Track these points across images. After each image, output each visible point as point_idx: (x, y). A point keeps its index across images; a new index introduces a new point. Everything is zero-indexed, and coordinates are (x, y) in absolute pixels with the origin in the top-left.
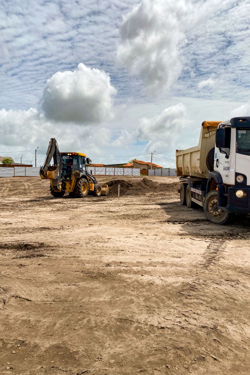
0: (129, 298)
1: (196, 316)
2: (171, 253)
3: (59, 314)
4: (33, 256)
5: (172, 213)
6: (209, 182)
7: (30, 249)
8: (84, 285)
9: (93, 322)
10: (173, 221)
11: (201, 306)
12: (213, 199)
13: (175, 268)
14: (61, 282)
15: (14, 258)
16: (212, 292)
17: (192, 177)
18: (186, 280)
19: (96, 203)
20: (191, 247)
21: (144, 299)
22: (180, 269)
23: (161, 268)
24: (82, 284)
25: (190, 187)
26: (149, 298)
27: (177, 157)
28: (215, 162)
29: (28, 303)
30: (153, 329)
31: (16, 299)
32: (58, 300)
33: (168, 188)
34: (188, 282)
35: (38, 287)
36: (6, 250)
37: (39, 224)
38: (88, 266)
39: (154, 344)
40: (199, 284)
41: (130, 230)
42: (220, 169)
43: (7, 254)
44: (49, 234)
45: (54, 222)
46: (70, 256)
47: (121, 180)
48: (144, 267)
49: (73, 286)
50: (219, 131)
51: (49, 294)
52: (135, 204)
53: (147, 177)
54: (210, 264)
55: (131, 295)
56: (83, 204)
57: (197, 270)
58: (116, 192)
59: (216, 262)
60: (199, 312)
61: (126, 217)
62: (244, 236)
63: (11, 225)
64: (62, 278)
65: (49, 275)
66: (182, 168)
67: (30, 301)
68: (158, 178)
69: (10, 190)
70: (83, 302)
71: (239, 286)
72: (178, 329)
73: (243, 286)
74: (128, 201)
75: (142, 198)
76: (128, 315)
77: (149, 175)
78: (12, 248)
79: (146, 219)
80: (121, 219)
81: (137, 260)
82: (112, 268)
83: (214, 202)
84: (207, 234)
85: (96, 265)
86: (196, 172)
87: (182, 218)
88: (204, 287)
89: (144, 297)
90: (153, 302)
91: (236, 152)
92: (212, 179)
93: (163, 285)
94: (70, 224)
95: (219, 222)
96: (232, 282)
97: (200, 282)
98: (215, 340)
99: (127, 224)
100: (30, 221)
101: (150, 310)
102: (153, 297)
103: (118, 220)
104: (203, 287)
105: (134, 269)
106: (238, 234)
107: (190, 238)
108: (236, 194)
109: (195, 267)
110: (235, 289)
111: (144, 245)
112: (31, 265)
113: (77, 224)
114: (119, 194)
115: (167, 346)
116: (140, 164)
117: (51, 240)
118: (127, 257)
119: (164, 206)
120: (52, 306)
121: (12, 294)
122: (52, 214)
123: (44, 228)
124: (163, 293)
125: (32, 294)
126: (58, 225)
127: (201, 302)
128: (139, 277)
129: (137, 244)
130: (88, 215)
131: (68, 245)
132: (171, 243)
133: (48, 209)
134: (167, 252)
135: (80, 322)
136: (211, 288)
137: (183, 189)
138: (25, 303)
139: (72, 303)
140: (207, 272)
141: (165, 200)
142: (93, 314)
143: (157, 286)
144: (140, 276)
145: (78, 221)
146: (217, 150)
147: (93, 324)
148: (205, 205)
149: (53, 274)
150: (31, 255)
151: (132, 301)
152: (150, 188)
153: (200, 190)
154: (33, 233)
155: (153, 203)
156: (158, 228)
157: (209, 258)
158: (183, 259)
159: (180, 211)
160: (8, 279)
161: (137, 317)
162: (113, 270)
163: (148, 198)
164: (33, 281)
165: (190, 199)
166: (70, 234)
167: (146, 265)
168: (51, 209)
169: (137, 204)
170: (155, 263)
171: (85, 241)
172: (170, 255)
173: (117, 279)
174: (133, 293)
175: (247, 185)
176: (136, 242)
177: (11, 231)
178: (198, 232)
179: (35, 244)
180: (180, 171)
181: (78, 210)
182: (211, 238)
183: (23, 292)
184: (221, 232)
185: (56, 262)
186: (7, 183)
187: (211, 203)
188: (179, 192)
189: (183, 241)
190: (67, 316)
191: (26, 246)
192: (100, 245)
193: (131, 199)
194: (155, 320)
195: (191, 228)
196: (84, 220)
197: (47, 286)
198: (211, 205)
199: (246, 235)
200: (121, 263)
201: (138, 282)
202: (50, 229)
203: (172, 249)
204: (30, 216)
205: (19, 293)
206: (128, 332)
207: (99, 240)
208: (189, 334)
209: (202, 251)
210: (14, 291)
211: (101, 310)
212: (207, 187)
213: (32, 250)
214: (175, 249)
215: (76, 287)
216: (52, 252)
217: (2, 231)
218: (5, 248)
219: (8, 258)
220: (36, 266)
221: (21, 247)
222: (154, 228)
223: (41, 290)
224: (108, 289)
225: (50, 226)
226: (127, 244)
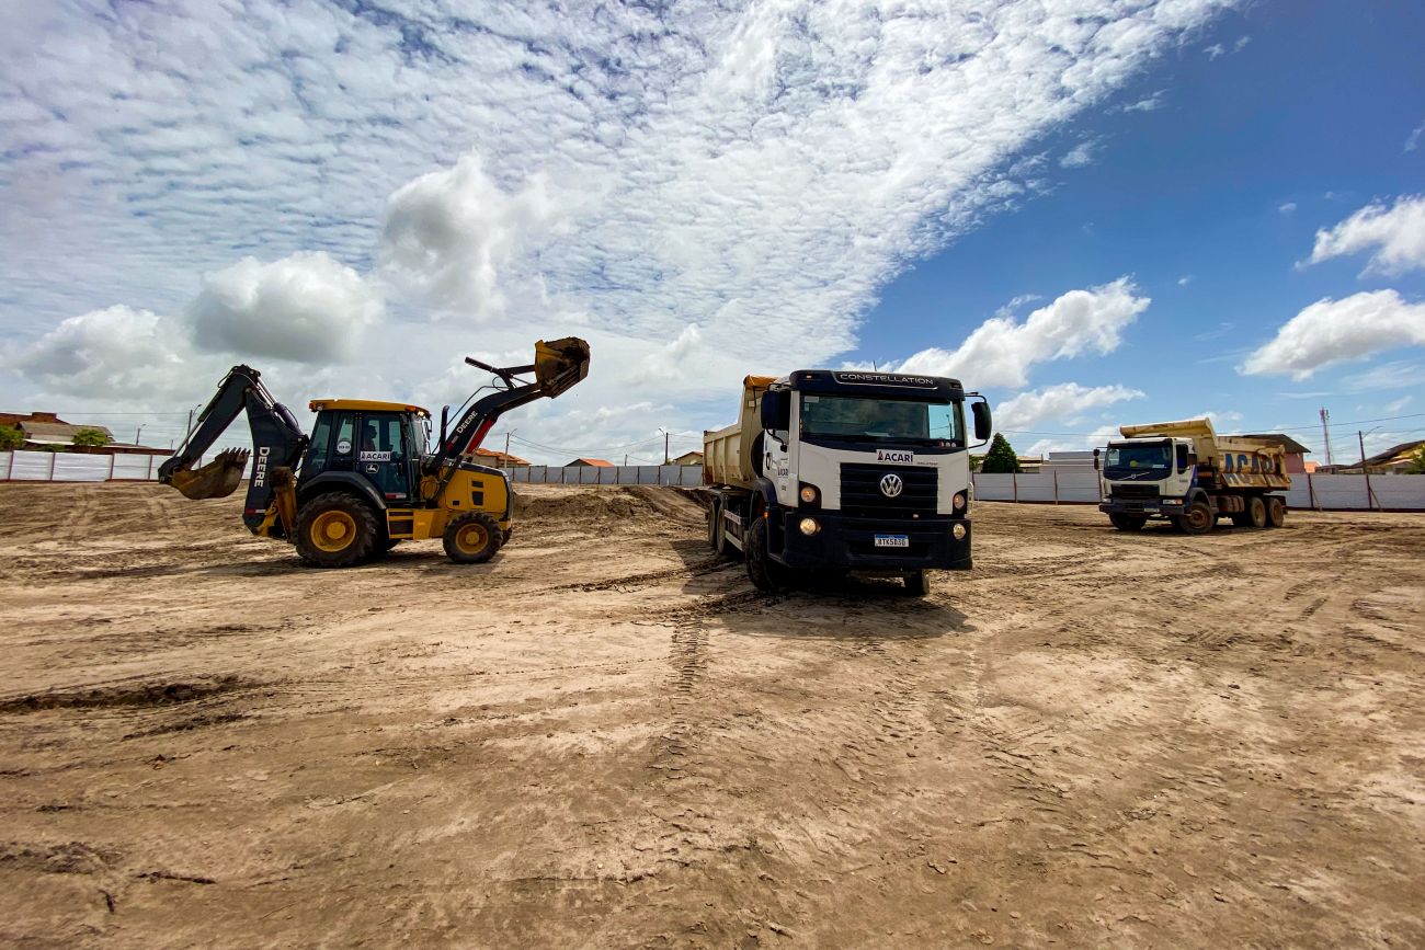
0: (531, 808)
1: (705, 824)
2: (600, 663)
3: (323, 910)
4: (203, 722)
7: (187, 699)
9: (440, 914)
10: (584, 583)
11: (706, 794)
13: (622, 701)
15: (131, 737)
18: (655, 729)
20: (639, 644)
21: (570, 802)
22: (633, 702)
23: (588, 706)
24: (381, 791)
26: (582, 797)
29: (200, 892)
30: (615, 889)
32: (311, 860)
34: (658, 735)
35: (230, 826)
36: (95, 711)
37: (210, 618)
38: (392, 731)
39: (629, 937)
40: (687, 736)
41: (487, 615)
43: (101, 723)
44: (247, 645)
45: (258, 610)
46: (332, 706)
48: (548, 711)
49: (354, 803)
54: (690, 679)
55: (534, 799)
57: (670, 700)
59: (701, 674)
60: (708, 811)
63: (108, 625)
65: (265, 778)
67: (210, 882)
69: (97, 520)
70: (397, 852)
72: (673, 870)
76: (539, 865)
78: (120, 702)
79: (517, 583)
81: (522, 696)
82: (465, 727)
85: (416, 726)
88: (699, 740)
89: (569, 796)
90: (597, 807)
93: (607, 753)
94: (309, 610)
97: (687, 729)
98: (762, 878)
101: (594, 834)
102: (593, 791)
104: (697, 742)
105: (523, 722)
107: (632, 622)
109: (664, 692)
111: (533, 652)
113: (332, 609)
115: (664, 931)
117: (258, 664)
118: (498, 690)
120: (291, 885)
121: (138, 866)
123: (229, 628)
124: (613, 774)
126: (272, 616)
127: (704, 781)
128: (544, 742)
131: (318, 674)
132: (595, 639)
134: (592, 663)
135: (397, 925)
136: (713, 740)
138: (191, 894)
139: (359, 860)
140: (691, 700)
142: (435, 883)
143: (594, 758)
144: (544, 737)
145: (333, 600)
147: (441, 919)
150: (194, 720)
151: (540, 818)
154: (190, 646)
156: (553, 604)
157: (684, 665)
158: (631, 675)
161: (567, 863)
162: (468, 733)
164: (213, 809)
166: (316, 642)
167: (550, 705)
170: (571, 695)
171: (367, 657)
172: (598, 669)
173: (485, 758)
174: (537, 791)
176: (510, 646)
177: (110, 646)
179: (204, 682)
182: (673, 616)
183: (178, 855)
185: (285, 734)
186: (87, 497)
189: (618, 631)
190: (351, 911)
191: (171, 690)
192: (415, 664)
194: (612, 862)
197: (264, 819)
200: (485, 708)
201: (544, 756)
202: (250, 630)
203: (599, 652)
204: (173, 594)
205: (163, 861)
206: (551, 917)
207: (408, 649)
208: (703, 878)
209: (665, 650)
210: (145, 856)
211: (457, 864)
214: (605, 653)
215: (365, 806)
216: (269, 701)
217: (76, 646)
218: (93, 704)
219: (105, 738)
220: (216, 754)
221: (151, 695)
222: (544, 606)
223: (244, 837)
224: (466, 793)
225: (247, 620)
226: (486, 655)
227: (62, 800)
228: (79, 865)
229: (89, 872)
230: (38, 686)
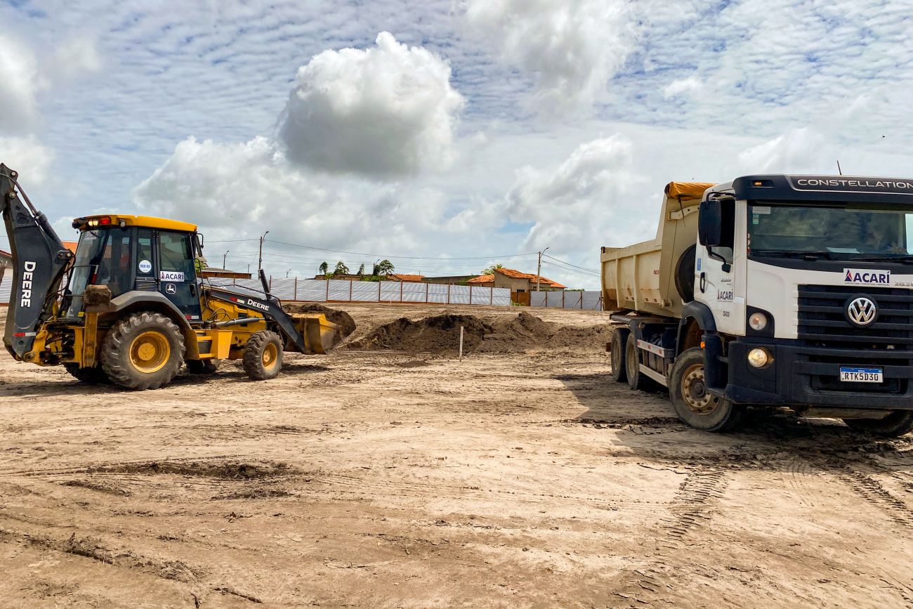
0: (496, 602)
2: (593, 497)
4: (261, 494)
5: (591, 400)
6: (683, 326)
7: (253, 477)
8: (386, 568)
10: (596, 419)
12: (693, 369)
13: (604, 534)
14: (330, 558)
15: (216, 498)
16: (695, 596)
17: (640, 313)
18: (631, 564)
19: (406, 369)
20: (641, 485)
21: (530, 605)
22: (615, 536)
23: (569, 532)
24: (380, 565)
25: (637, 338)
26: (542, 603)
27: (604, 264)
28: (697, 280)
29: (252, 607)
31: (224, 597)
32: (324, 601)
33: (580, 338)
34: (636, 569)
35: (275, 568)
36: (194, 478)
37: (271, 419)
38: (393, 523)
40: (664, 576)
41: (491, 439)
42: (708, 295)
43: (197, 487)
44: (296, 442)
45: (306, 415)
46: (350, 496)
47: (467, 316)
48: (529, 529)
49: (360, 569)
50: (706, 207)
51: (301, 587)
52: (500, 376)
53: (527, 309)
54: (687, 527)
55: (500, 596)
56: (373, 371)
57: (657, 541)
58: (455, 346)
59: (702, 524)
61: (480, 406)
62: (770, 462)
63: (203, 418)
64: (332, 550)
65: (300, 540)
66: (615, 290)
67: (258, 601)
68: (555, 312)
71: (762, 583)
73: (771, 583)
74: (482, 367)
75: (517, 360)
77: (531, 304)
78: (209, 474)
79: (528, 413)
80: (467, 412)
81: (511, 512)
82: (452, 530)
83: (695, 375)
84: (680, 454)
85: (413, 522)
86: (651, 301)
87: (617, 413)
88: (676, 582)
89: (531, 600)
91: (748, 258)
92: (691, 319)
93: (576, 574)
94: (344, 420)
95: (707, 425)
96: (744, 574)
97: (666, 570)
99: (483, 425)
100: (248, 409)
102: (554, 602)
103: (462, 413)
104: (673, 583)
105: (504, 534)
106: (755, 458)
107: (638, 464)
108: (750, 358)
109: (651, 533)
110: (752, 590)
111: (528, 477)
112: (257, 516)
113: (362, 419)
114: (461, 350)
116: (511, 277)
117: (301, 457)
118: (487, 504)
119: (571, 383)
121: (215, 583)
122: (301, 395)
123: (283, 427)
124: (577, 592)
125: (263, 586)
126: (316, 421)
128: (518, 554)
129: (510, 474)
130: (388, 399)
131: (344, 470)
132: (593, 475)
133: (290, 382)
134: (583, 496)
136: (693, 586)
137: (619, 341)
138: (246, 607)
140: (681, 546)
141: (575, 369)
143: (562, 575)
144: (520, 550)
145: (363, 413)
146: (701, 251)
148: (674, 382)
149: (311, 540)
150: (256, 491)
152: (538, 336)
153: (660, 346)
154: (257, 438)
155: (545, 373)
156: (558, 437)
157: (685, 512)
158: (622, 512)
159: (611, 396)
160: (204, 548)
162: (454, 535)
163: (531, 362)
164: (264, 555)
165: (635, 368)
166: (345, 445)
167: (533, 525)
168: (298, 382)
169: (506, 376)
170: (554, 520)
171: (383, 462)
172: (589, 502)
173: (465, 556)
174: (504, 591)
175: (775, 337)
176: (507, 469)
177: (204, 433)
178: (656, 449)
179: (264, 466)
180: (611, 298)
181: (363, 386)
182: (690, 464)
183: (240, 580)
184: (713, 450)
185: (316, 511)
187: (689, 380)
188: (607, 351)
189: (620, 471)
191: (243, 468)
192: (421, 473)
193: (492, 362)
195: (639, 438)
196: (378, 411)
197: (297, 567)
198: (688, 383)
199: (774, 459)
200: (472, 518)
201: (516, 565)
202: (299, 431)
203: (594, 487)
204: (247, 398)
205: (230, 583)
207: (417, 460)
209: (668, 496)
210: (221, 577)
212: (678, 339)
213: (257, 481)
214: (601, 490)
215: (367, 573)
216: (306, 486)
217: (183, 431)
218: (193, 473)
219: (200, 497)
220: (269, 518)
221: (230, 471)
222: (549, 437)
223: (283, 577)
224: (444, 580)
225: (297, 423)
226: (484, 474)
227: (172, 534)
228: (181, 576)
229: (186, 581)
230: (159, 456)
